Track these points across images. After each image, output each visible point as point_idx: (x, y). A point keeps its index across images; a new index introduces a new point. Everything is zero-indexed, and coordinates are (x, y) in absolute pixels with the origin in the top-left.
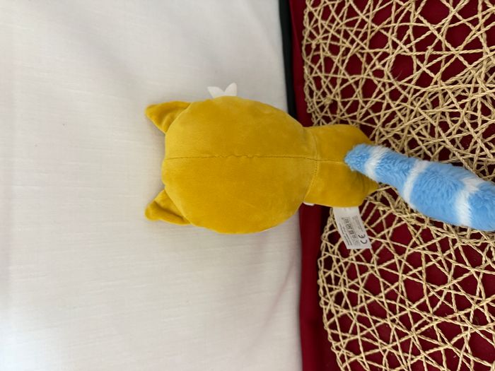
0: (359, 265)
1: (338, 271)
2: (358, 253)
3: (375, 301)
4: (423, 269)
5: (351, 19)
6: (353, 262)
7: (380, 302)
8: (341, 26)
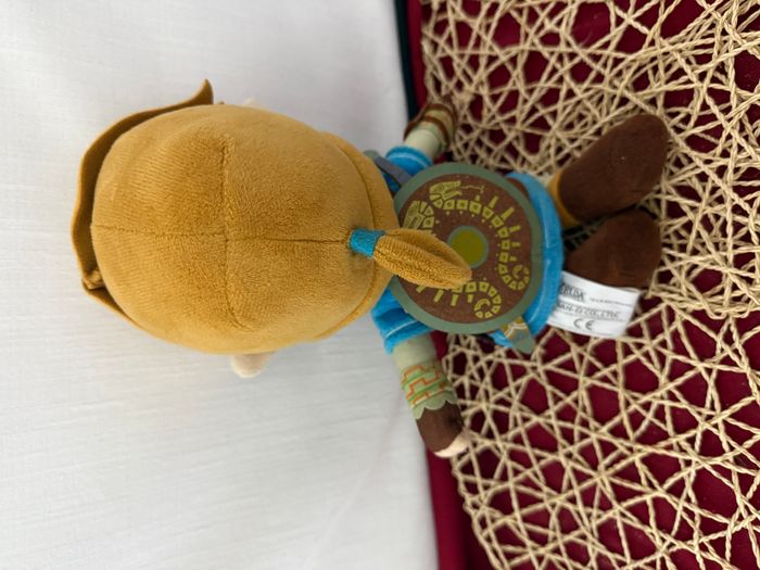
0: (510, 365)
3: (538, 424)
4: (618, 367)
6: (501, 360)
7: (546, 424)
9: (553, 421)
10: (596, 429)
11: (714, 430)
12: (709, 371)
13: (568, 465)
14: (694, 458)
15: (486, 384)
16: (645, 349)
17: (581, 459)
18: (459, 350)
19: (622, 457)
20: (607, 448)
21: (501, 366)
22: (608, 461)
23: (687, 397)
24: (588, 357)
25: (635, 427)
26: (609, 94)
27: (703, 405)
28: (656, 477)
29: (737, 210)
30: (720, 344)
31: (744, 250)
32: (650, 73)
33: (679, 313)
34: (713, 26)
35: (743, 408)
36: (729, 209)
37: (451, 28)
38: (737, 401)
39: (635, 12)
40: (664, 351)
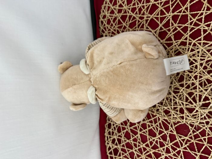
0: (122, 127)
3: (128, 142)
4: (147, 130)
5: (120, 25)
6: (120, 125)
7: (131, 142)
8: (116, 28)
9: (132, 142)
10: (142, 145)
11: (169, 147)
12: (168, 133)
13: (135, 153)
14: (164, 154)
15: (116, 131)
16: (153, 126)
17: (139, 151)
18: (109, 122)
19: (148, 152)
20: (145, 149)
21: (119, 127)
22: (145, 152)
23: (162, 139)
24: (140, 127)
25: (151, 145)
27: (166, 141)
28: (156, 157)
29: (174, 97)
30: (170, 127)
31: (176, 106)
33: (161, 119)
35: (175, 143)
36: (172, 96)
38: (173, 141)
40: (158, 127)
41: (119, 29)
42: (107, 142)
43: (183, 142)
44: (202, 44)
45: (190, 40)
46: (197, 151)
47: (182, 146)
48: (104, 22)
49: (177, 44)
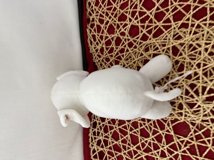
0: (109, 126)
1: (99, 129)
2: (109, 120)
3: (116, 144)
4: (139, 129)
5: (110, 7)
6: (107, 124)
7: (119, 144)
8: (105, 10)
10: (132, 147)
11: (164, 150)
12: (163, 133)
13: (124, 156)
14: (159, 158)
15: (102, 131)
16: (146, 125)
17: (128, 155)
18: (95, 120)
19: (139, 155)
20: (135, 152)
21: (106, 126)
22: (135, 156)
23: (157, 140)
24: (130, 126)
25: (143, 147)
26: (138, 52)
30: (166, 126)
32: (150, 47)
34: (167, 36)
35: (172, 145)
37: (95, 26)
38: (170, 143)
39: (146, 29)
40: (151, 126)
41: (108, 11)
42: (91, 143)
43: (182, 143)
44: (208, 25)
45: (192, 21)
46: (199, 155)
47: (180, 149)
48: (92, 3)
49: (177, 26)
